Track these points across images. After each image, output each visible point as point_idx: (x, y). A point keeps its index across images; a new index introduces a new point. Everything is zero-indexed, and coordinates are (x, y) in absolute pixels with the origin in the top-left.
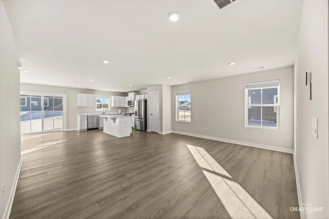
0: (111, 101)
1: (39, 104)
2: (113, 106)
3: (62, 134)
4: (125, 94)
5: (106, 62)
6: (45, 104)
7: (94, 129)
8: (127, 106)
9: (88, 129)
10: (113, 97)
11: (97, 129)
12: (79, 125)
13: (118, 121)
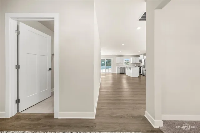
0: (131, 60)
1: (105, 63)
2: (131, 63)
3: (111, 74)
4: (138, 56)
5: (123, 44)
6: (106, 63)
7: (123, 73)
8: (139, 62)
9: (120, 73)
10: (131, 58)
11: (124, 73)
12: (117, 71)
13: (131, 69)
